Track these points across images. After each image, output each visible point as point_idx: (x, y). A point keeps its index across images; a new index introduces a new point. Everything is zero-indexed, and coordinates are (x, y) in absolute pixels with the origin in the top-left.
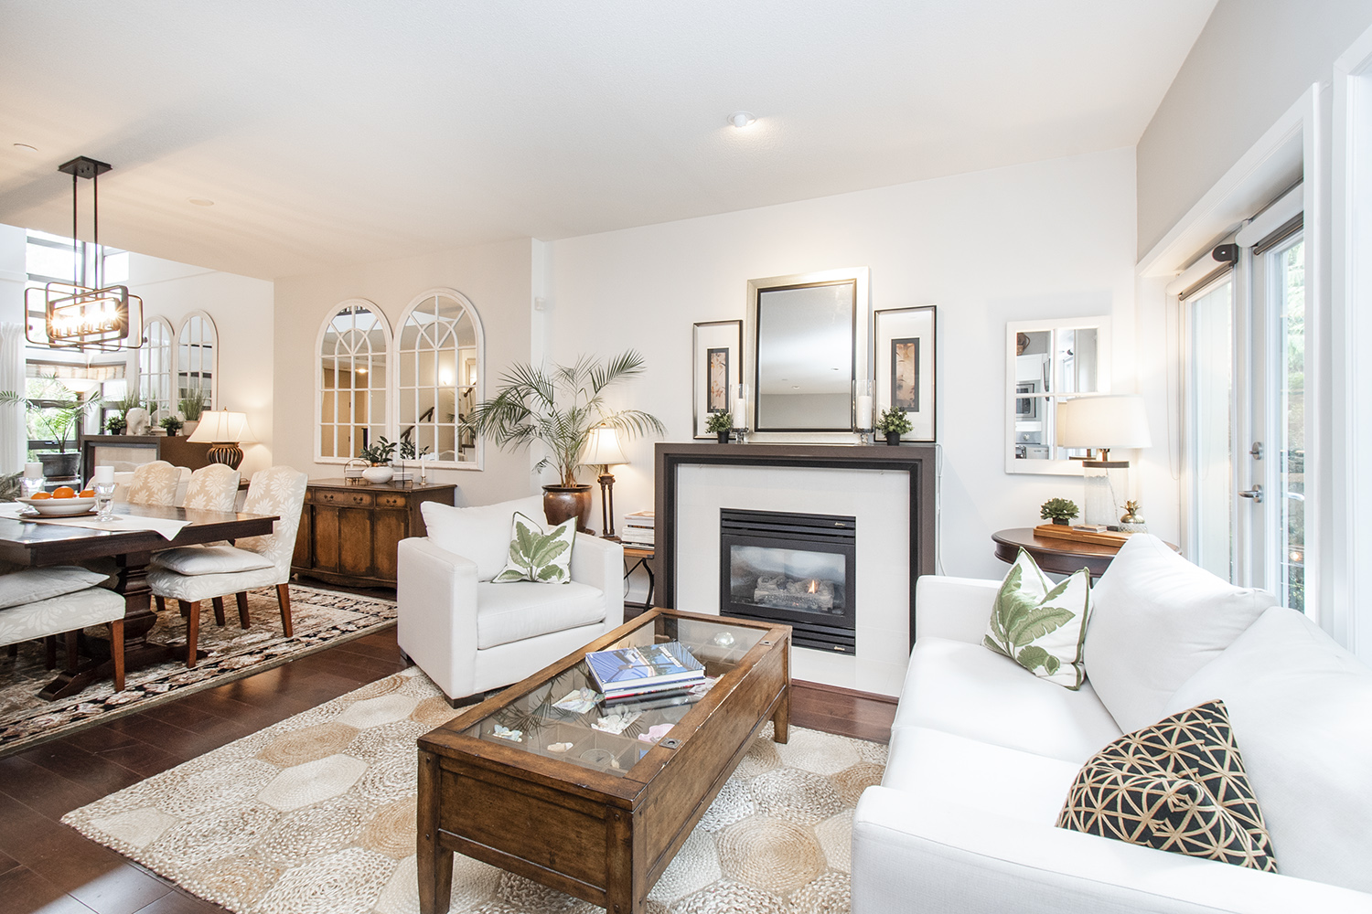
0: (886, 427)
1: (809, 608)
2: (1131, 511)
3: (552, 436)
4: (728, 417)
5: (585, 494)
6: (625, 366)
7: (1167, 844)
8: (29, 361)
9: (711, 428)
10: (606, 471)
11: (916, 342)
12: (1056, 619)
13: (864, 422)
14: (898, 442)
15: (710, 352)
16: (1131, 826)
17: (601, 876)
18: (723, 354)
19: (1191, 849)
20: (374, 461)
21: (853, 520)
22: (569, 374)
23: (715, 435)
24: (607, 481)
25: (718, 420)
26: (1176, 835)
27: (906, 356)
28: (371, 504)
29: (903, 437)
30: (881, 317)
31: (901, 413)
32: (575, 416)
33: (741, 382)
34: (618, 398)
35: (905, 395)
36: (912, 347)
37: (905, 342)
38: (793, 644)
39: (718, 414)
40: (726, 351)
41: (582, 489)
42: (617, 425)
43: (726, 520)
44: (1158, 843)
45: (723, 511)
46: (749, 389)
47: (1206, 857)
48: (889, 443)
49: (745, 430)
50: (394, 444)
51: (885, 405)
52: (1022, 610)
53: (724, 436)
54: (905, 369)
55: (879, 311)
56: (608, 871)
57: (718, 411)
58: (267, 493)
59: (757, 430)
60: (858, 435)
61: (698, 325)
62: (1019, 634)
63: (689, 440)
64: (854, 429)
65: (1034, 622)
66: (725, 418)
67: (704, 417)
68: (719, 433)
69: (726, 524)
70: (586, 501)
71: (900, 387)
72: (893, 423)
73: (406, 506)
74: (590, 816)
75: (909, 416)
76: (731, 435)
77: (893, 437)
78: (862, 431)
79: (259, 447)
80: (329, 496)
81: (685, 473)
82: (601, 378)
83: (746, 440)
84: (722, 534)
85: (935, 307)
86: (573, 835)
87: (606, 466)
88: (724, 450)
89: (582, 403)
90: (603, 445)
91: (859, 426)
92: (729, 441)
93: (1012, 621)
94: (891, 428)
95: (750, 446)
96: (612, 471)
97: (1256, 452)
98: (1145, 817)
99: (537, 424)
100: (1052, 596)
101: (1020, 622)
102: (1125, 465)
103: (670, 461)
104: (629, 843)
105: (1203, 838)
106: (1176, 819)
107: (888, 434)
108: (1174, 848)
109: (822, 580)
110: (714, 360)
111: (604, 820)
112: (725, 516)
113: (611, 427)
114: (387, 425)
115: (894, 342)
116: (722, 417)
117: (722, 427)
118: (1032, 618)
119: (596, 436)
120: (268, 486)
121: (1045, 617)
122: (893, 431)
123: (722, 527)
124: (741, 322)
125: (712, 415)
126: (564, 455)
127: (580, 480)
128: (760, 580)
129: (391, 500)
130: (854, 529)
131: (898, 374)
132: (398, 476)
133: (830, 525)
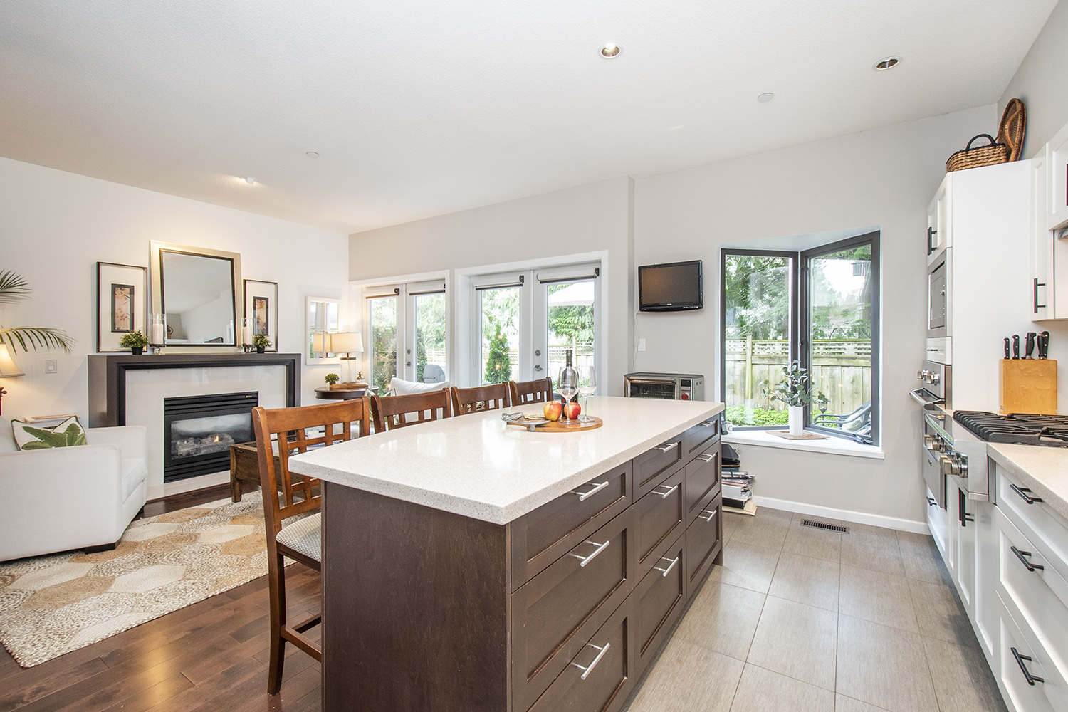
0: (257, 344)
2: (360, 375)
11: (267, 299)
13: (248, 341)
15: (115, 286)
18: (128, 290)
21: (257, 393)
25: (137, 338)
27: (261, 306)
29: (264, 350)
30: (247, 284)
31: (262, 336)
35: (262, 328)
36: (264, 302)
37: (261, 299)
40: (132, 287)
43: (170, 405)
45: (166, 400)
48: (258, 352)
53: (138, 350)
54: (261, 313)
55: (245, 281)
59: (166, 345)
60: (243, 348)
61: (101, 264)
68: (133, 348)
69: (168, 408)
71: (259, 322)
72: (260, 343)
78: (248, 347)
85: (277, 283)
91: (245, 343)
97: (409, 352)
102: (355, 359)
103: (120, 368)
107: (258, 348)
110: (118, 291)
112: (168, 403)
115: (255, 299)
122: (260, 345)
123: (166, 410)
124: (145, 269)
130: (257, 397)
131: (257, 315)
133: (243, 397)
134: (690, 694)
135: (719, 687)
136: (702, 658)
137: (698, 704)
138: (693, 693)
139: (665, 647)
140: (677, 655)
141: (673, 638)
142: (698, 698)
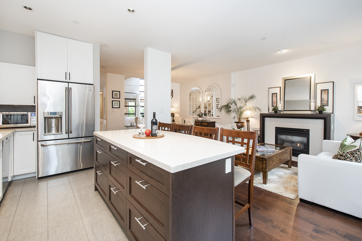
0: (318, 110)
1: (297, 148)
3: (236, 112)
4: (277, 108)
5: (243, 124)
6: (252, 97)
7: (342, 159)
8: (140, 100)
9: (273, 110)
10: (248, 119)
11: (328, 90)
12: (353, 147)
13: (313, 108)
14: (322, 113)
15: (272, 94)
16: (337, 158)
17: (262, 168)
18: (276, 94)
19: (345, 160)
20: (200, 117)
21: (309, 130)
22: (239, 99)
23: (274, 112)
24: (248, 121)
25: (274, 108)
26: (342, 158)
27: (325, 93)
28: (201, 124)
29: (323, 112)
30: (318, 85)
31: (323, 107)
32: (241, 108)
33: (280, 100)
34: (250, 104)
35: (325, 102)
37: (325, 90)
38: (292, 156)
39: (275, 107)
41: (243, 123)
42: (250, 110)
43: (277, 129)
44: (340, 159)
45: (276, 127)
46: (282, 102)
47: (347, 161)
48: (319, 113)
49: (281, 110)
50: (203, 114)
51: (319, 104)
52: (345, 145)
53: (276, 112)
54: (325, 96)
55: (317, 83)
56: (263, 167)
57: (274, 106)
58: (189, 121)
59: (284, 110)
60: (311, 112)
61: (269, 88)
62: (344, 150)
63: (267, 113)
64: (310, 110)
65: (348, 148)
66: (276, 108)
67: (271, 108)
68: (275, 111)
69: (276, 130)
70: (243, 125)
71: (323, 100)
72: (320, 109)
73: (207, 125)
74: (260, 160)
75: (325, 107)
76: (278, 112)
77: (321, 112)
78: (312, 111)
79: (177, 114)
80: (198, 123)
81: (267, 119)
82: (247, 100)
83: (281, 113)
84: (275, 132)
85: (333, 82)
86: (257, 163)
87: (248, 118)
88: (276, 115)
89: (242, 105)
90: (247, 114)
91: (311, 110)
92: (277, 113)
93: (343, 148)
94: (320, 110)
95: (282, 114)
96: (249, 119)
98: (339, 156)
99: (232, 109)
100: (352, 143)
101: (344, 148)
103: (263, 117)
104: (266, 163)
105: (346, 158)
106: (342, 156)
107: (319, 111)
108: (342, 160)
109: (301, 143)
110: (273, 95)
111: (262, 161)
113: (249, 110)
114: (201, 110)
115: (322, 90)
116: (275, 108)
117: (275, 110)
118: (347, 147)
119: (246, 112)
120: (189, 120)
121: (350, 147)
122: (321, 110)
123: (276, 131)
124: (280, 87)
125: (273, 107)
126: (238, 116)
127: (242, 121)
128: (285, 143)
129: (205, 124)
130: (309, 132)
131: (323, 97)
132: (204, 119)
133: (303, 131)
134: (101, 227)
135: (95, 236)
136: (108, 239)
137: (97, 227)
138: (101, 228)
139: (123, 231)
140: (117, 233)
141: (125, 236)
142: (98, 228)
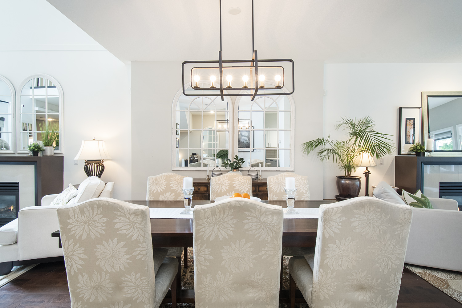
10: (367, 169)
24: (367, 173)
40: (414, 119)
45: (440, 183)
67: (404, 146)
68: (417, 152)
112: (442, 185)
